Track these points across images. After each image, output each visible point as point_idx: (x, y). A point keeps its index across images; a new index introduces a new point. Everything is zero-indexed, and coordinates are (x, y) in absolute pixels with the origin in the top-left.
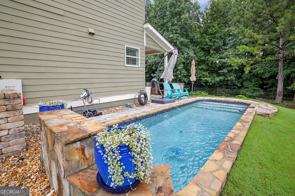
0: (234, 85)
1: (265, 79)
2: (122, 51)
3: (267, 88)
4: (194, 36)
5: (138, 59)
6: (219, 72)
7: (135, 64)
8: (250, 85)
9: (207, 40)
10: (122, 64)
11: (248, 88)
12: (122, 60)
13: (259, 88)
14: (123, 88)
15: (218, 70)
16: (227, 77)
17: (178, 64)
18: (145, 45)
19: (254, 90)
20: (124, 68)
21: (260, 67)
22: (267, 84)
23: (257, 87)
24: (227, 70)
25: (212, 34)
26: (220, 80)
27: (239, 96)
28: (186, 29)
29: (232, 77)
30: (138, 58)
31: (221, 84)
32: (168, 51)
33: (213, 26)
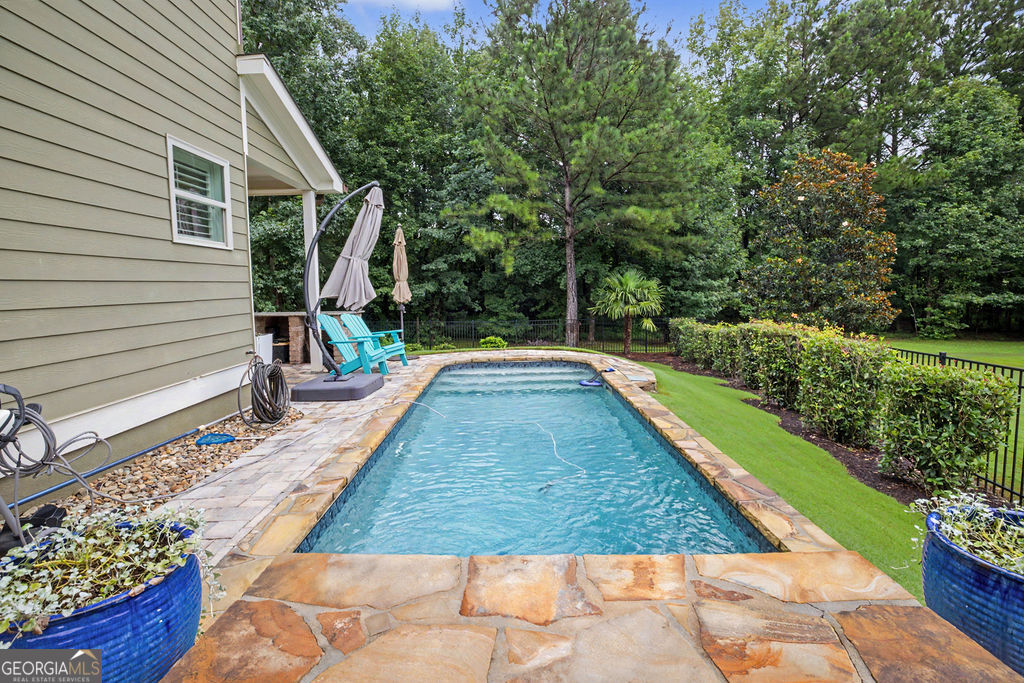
0: (464, 307)
1: (536, 288)
2: (157, 166)
3: (536, 312)
4: (342, 142)
5: (223, 210)
6: (424, 267)
7: (205, 232)
8: (500, 308)
9: (383, 161)
10: (159, 230)
11: (497, 314)
12: (159, 209)
13: (521, 314)
14: (169, 354)
15: (421, 264)
16: (444, 285)
17: (296, 239)
18: (246, 153)
19: (509, 319)
20: (168, 252)
21: (523, 257)
22: (536, 303)
23: (515, 310)
24: (445, 262)
25: (394, 144)
26: (427, 292)
27: (488, 338)
28: (320, 109)
29: (457, 286)
30: (221, 205)
31: (428, 305)
32: (318, 189)
33: (400, 121)
